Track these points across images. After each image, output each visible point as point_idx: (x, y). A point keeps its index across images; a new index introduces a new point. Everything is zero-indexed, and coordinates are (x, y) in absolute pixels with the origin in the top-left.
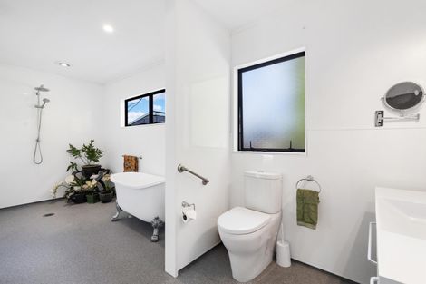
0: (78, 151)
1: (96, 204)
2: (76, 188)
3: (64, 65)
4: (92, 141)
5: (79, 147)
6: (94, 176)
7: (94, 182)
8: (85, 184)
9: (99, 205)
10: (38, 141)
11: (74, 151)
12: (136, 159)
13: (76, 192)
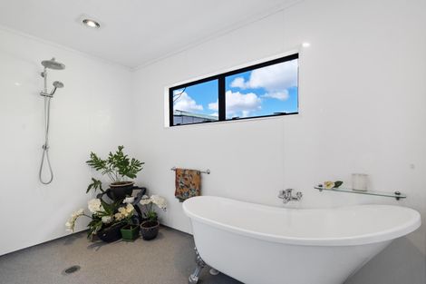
0: (102, 162)
1: (136, 241)
2: (105, 219)
3: (91, 24)
4: (120, 148)
5: (104, 156)
6: (128, 200)
7: (130, 209)
8: (117, 212)
9: (140, 242)
10: (45, 147)
11: (97, 163)
12: (199, 173)
13: (104, 225)
